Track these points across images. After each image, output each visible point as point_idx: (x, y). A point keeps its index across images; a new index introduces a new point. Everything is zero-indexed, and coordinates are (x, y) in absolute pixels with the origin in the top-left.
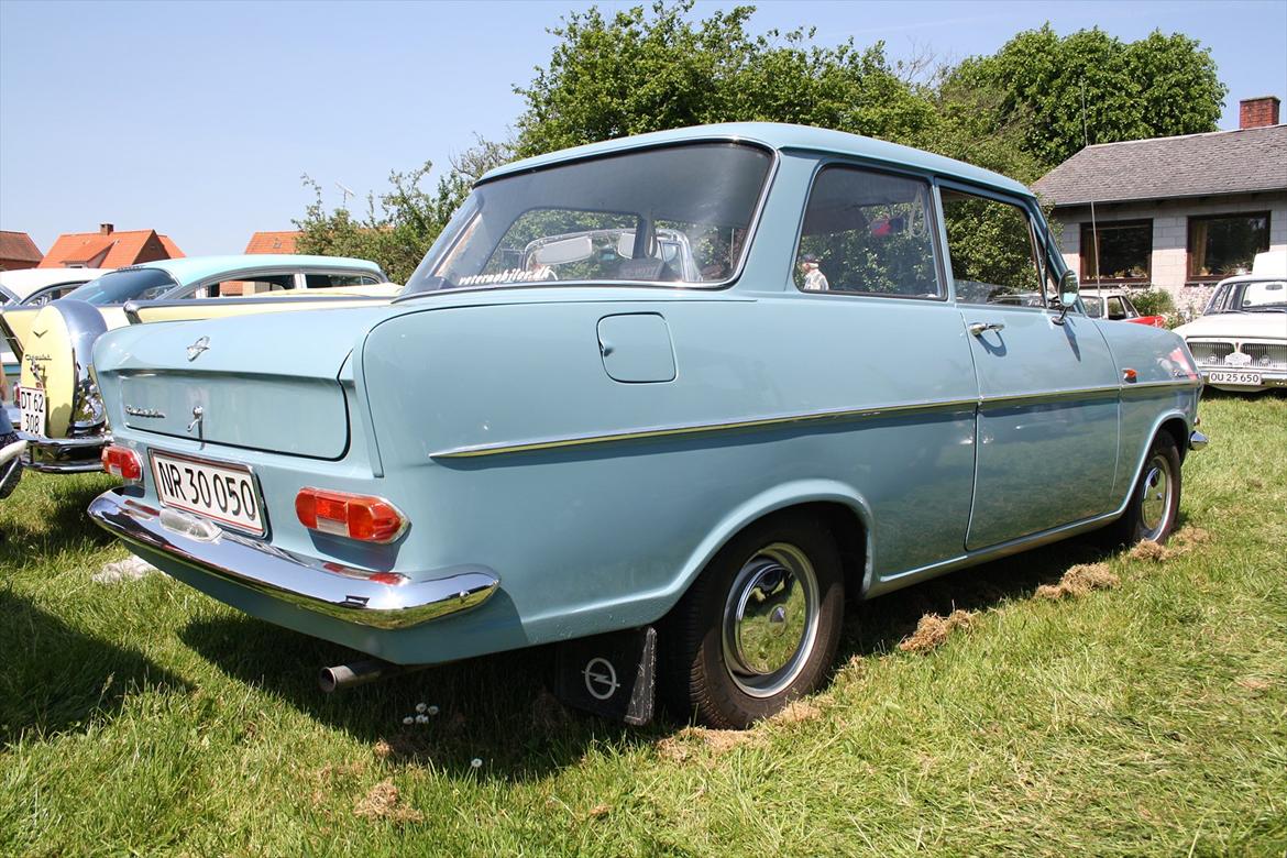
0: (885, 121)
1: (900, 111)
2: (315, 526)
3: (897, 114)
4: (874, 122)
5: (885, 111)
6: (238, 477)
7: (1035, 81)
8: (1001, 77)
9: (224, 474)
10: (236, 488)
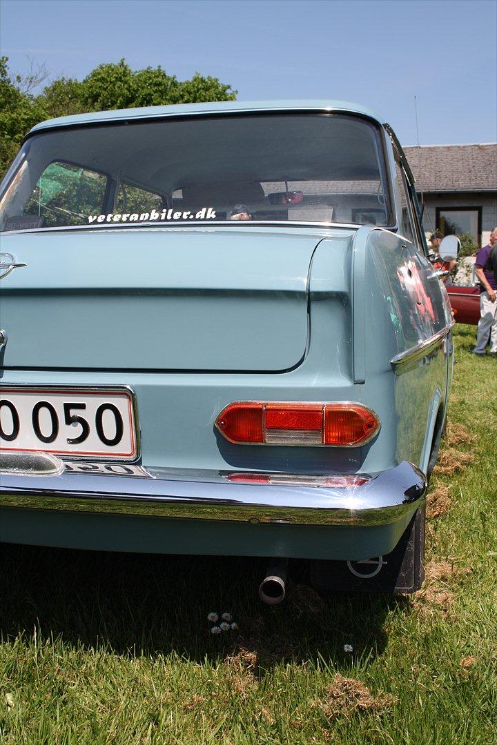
0: (13, 124)
1: (26, 117)
2: (262, 439)
3: (23, 119)
4: (5, 124)
5: (13, 115)
6: (93, 403)
7: (116, 103)
8: (89, 97)
9: (58, 402)
10: (89, 416)
